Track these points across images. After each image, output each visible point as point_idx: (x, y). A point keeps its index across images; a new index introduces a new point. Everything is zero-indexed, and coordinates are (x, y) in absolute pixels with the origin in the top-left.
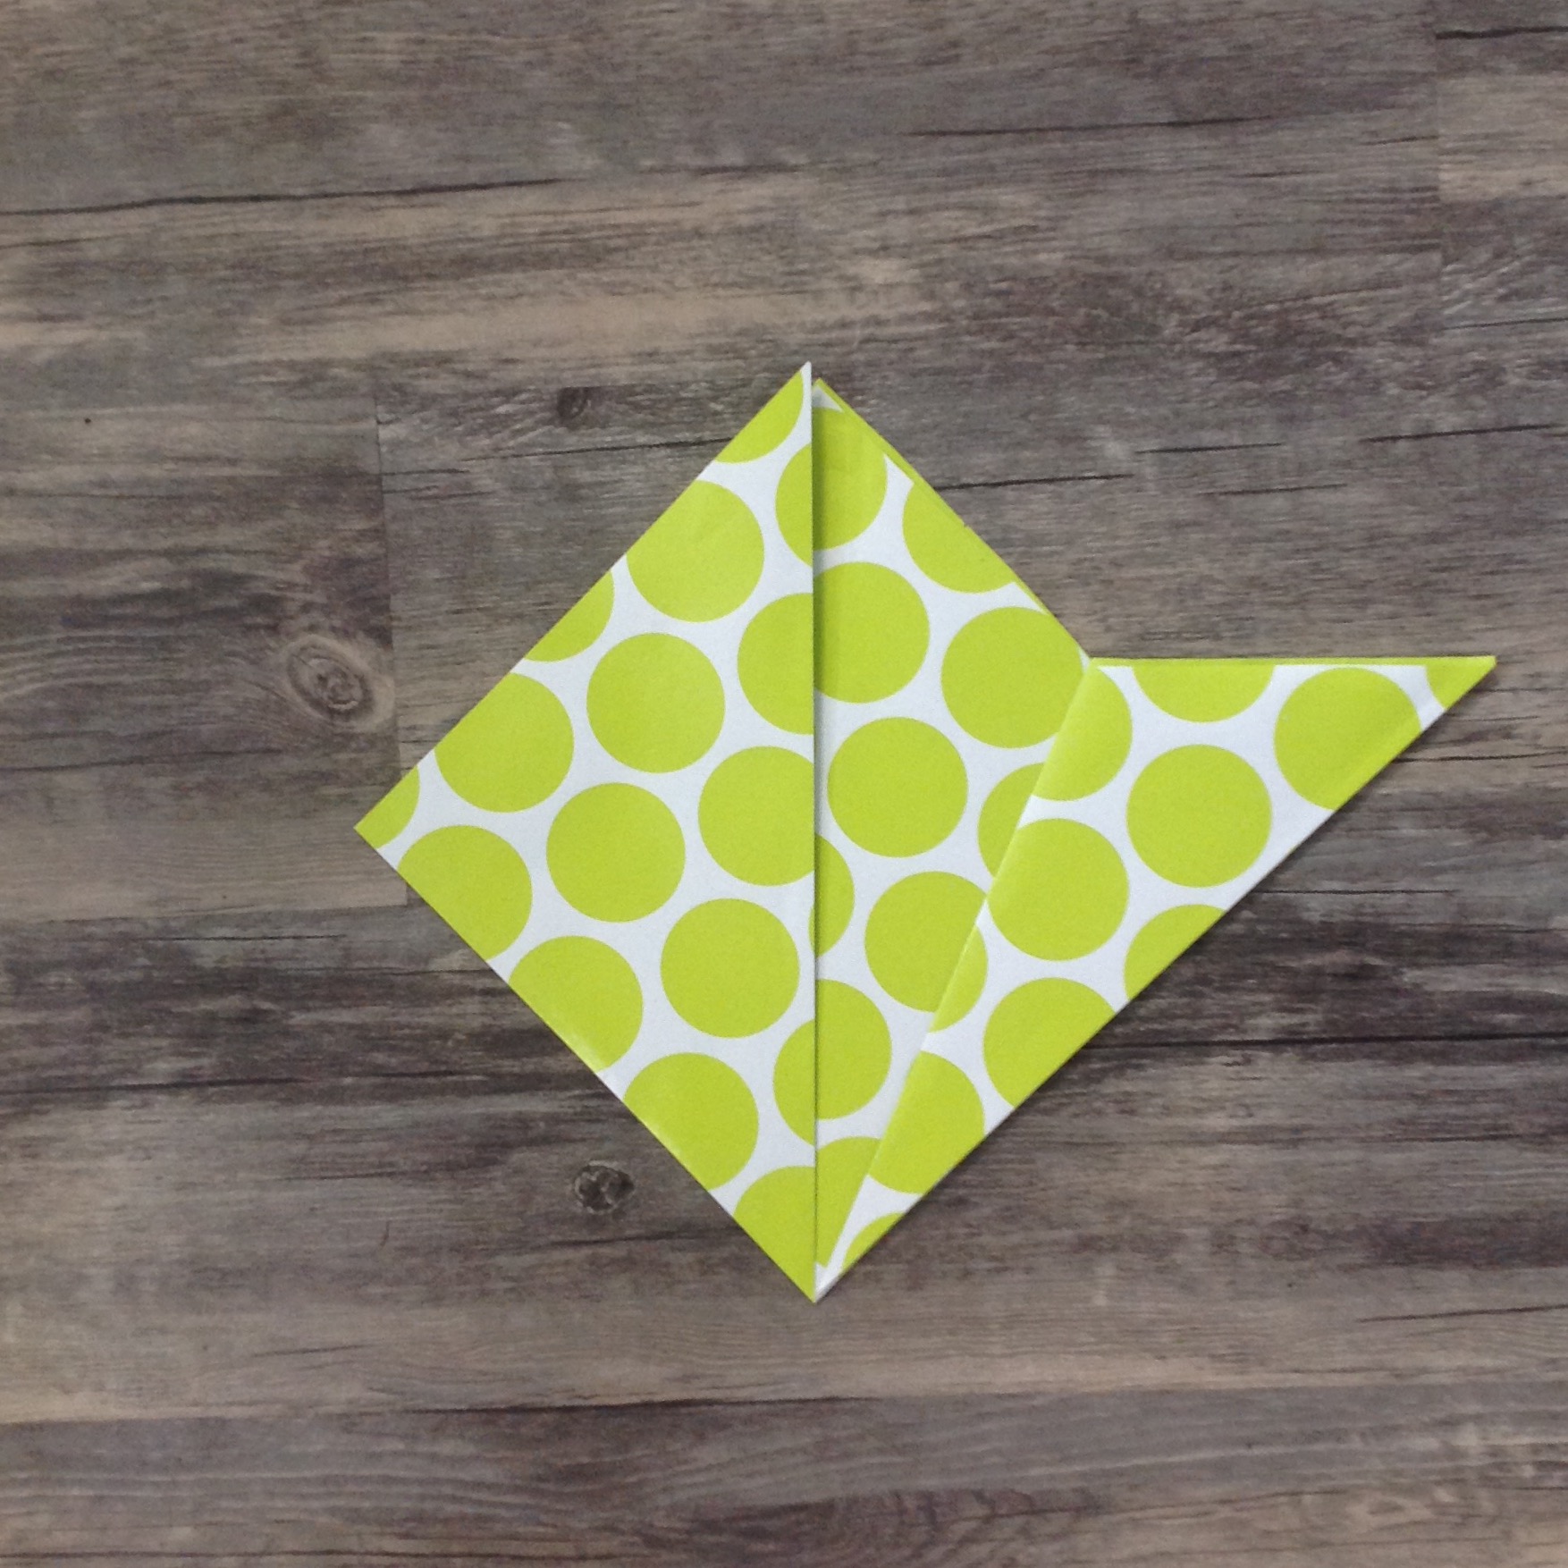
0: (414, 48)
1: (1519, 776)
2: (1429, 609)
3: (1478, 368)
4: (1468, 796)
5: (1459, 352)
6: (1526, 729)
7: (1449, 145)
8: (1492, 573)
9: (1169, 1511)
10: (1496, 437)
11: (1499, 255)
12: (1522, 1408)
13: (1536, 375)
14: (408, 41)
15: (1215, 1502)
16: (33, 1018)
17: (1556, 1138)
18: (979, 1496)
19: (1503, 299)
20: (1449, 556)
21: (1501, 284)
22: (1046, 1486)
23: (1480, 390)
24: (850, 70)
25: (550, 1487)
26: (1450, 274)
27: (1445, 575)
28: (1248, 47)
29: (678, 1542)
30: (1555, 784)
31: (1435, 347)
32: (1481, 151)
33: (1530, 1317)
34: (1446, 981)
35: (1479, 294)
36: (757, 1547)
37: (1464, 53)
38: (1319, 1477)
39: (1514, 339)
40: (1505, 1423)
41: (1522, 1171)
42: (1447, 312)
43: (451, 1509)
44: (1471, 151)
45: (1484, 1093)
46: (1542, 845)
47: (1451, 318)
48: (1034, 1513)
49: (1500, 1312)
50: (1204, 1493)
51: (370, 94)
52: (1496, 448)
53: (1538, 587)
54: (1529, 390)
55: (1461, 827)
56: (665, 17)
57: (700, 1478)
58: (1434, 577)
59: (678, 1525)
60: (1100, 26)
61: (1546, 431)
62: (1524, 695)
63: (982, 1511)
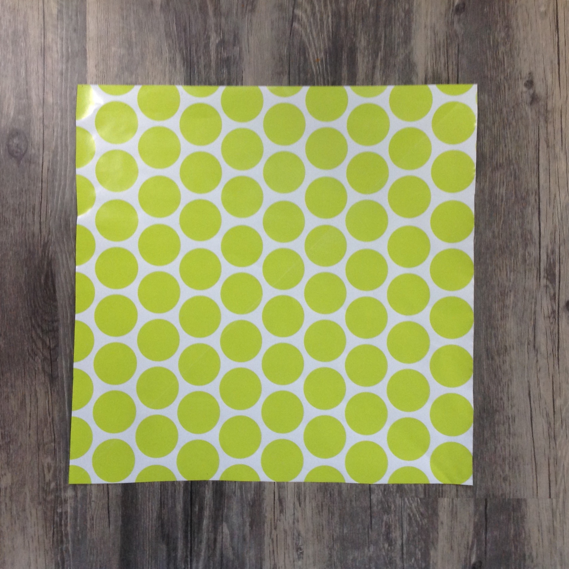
0: (500, 198)
1: (269, 515)
2: (319, 490)
3: (390, 507)
4: (263, 499)
5: (394, 502)
6: (282, 517)
7: (454, 501)
8: (329, 508)
9: (50, 402)
10: (369, 512)
11: (422, 514)
12: (79, 509)
13: (386, 524)
14: (502, 196)
15: (53, 417)
16: (213, 64)
17: (160, 522)
18: (57, 345)
19: (409, 515)
20: (335, 496)
21: (413, 515)
22: (59, 366)
23: (383, 508)
24: (487, 327)
25: (63, 215)
26: (417, 500)
27: (329, 495)
28: (486, 444)
29: (45, 253)
30: (266, 525)
31: (396, 495)
32: (452, 511)
33: (106, 512)
34: (208, 491)
35: (411, 508)
36: (43, 278)
37: (481, 506)
38: (59, 448)
39: (397, 518)
40: (74, 504)
41: (151, 512)
42: (406, 499)
43: (57, 184)
44: (453, 508)
45: (174, 501)
46: (248, 520)
47: (404, 500)
48: (51, 362)
49: (108, 504)
50: (56, 413)
51: (487, 183)
52: (366, 512)
53: (324, 523)
54: (382, 521)
55: (254, 498)
56: (505, 273)
57: (65, 262)
58: (328, 492)
59: (50, 254)
60: (495, 401)
61: (370, 526)
62: (293, 517)
63: (52, 346)
